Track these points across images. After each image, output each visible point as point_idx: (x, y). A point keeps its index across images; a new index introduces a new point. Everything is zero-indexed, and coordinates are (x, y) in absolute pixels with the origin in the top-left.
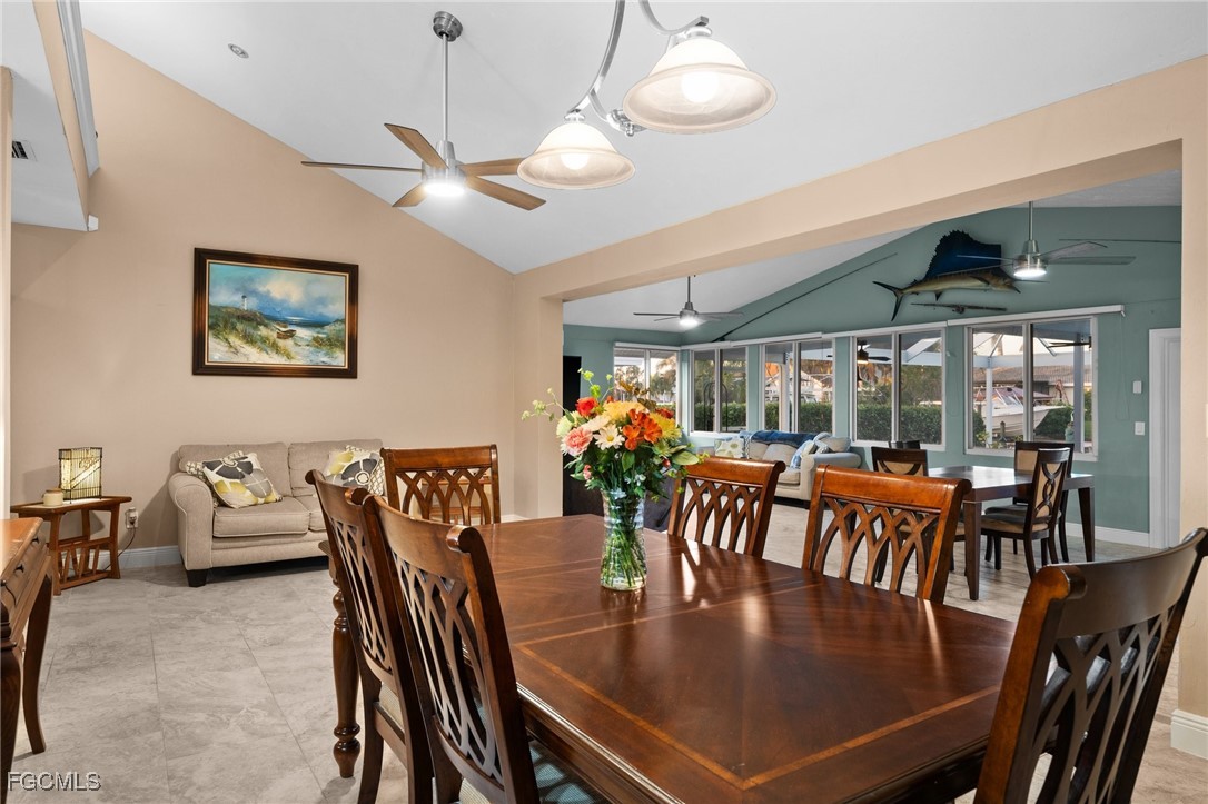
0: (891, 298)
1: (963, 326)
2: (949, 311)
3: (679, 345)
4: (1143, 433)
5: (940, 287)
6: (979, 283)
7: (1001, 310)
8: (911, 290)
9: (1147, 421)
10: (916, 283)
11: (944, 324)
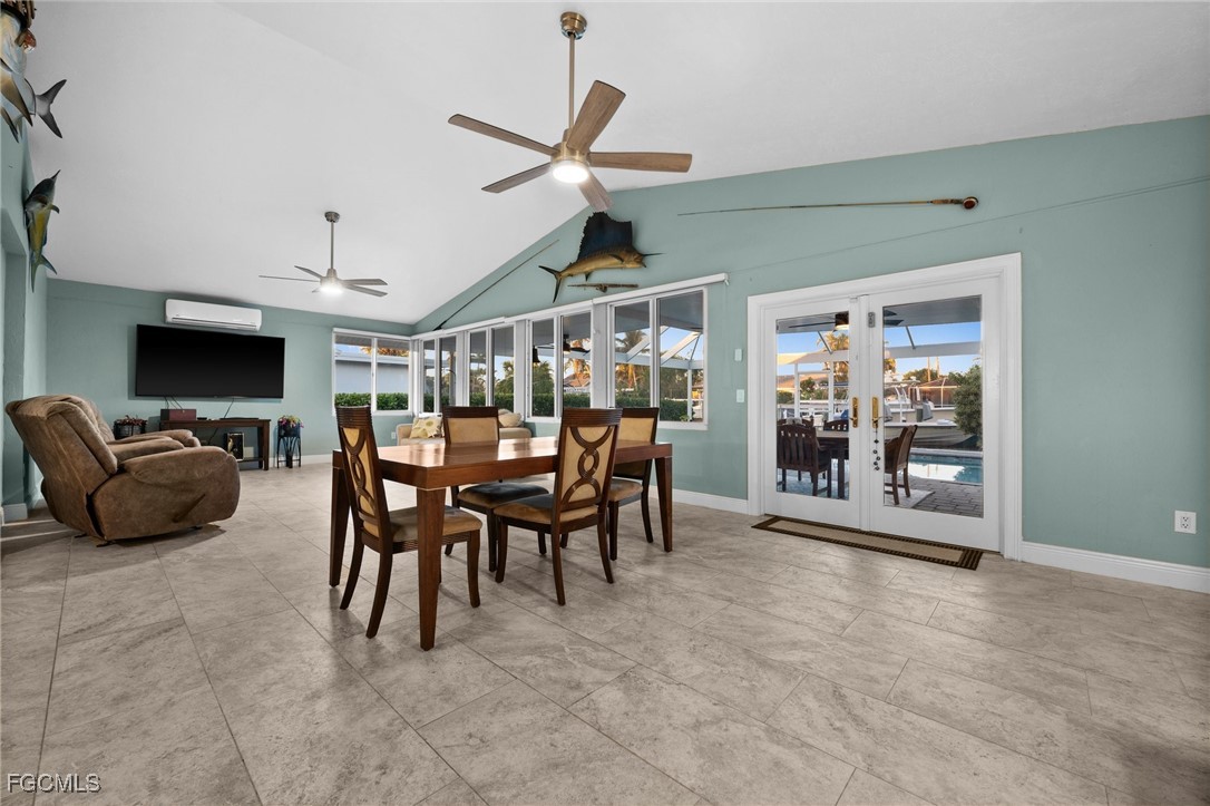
0: (552, 280)
1: (606, 303)
2: (593, 290)
3: (410, 335)
4: (743, 401)
5: (588, 268)
6: (616, 261)
7: (634, 287)
8: (566, 273)
9: (745, 387)
10: (571, 266)
11: (589, 303)
